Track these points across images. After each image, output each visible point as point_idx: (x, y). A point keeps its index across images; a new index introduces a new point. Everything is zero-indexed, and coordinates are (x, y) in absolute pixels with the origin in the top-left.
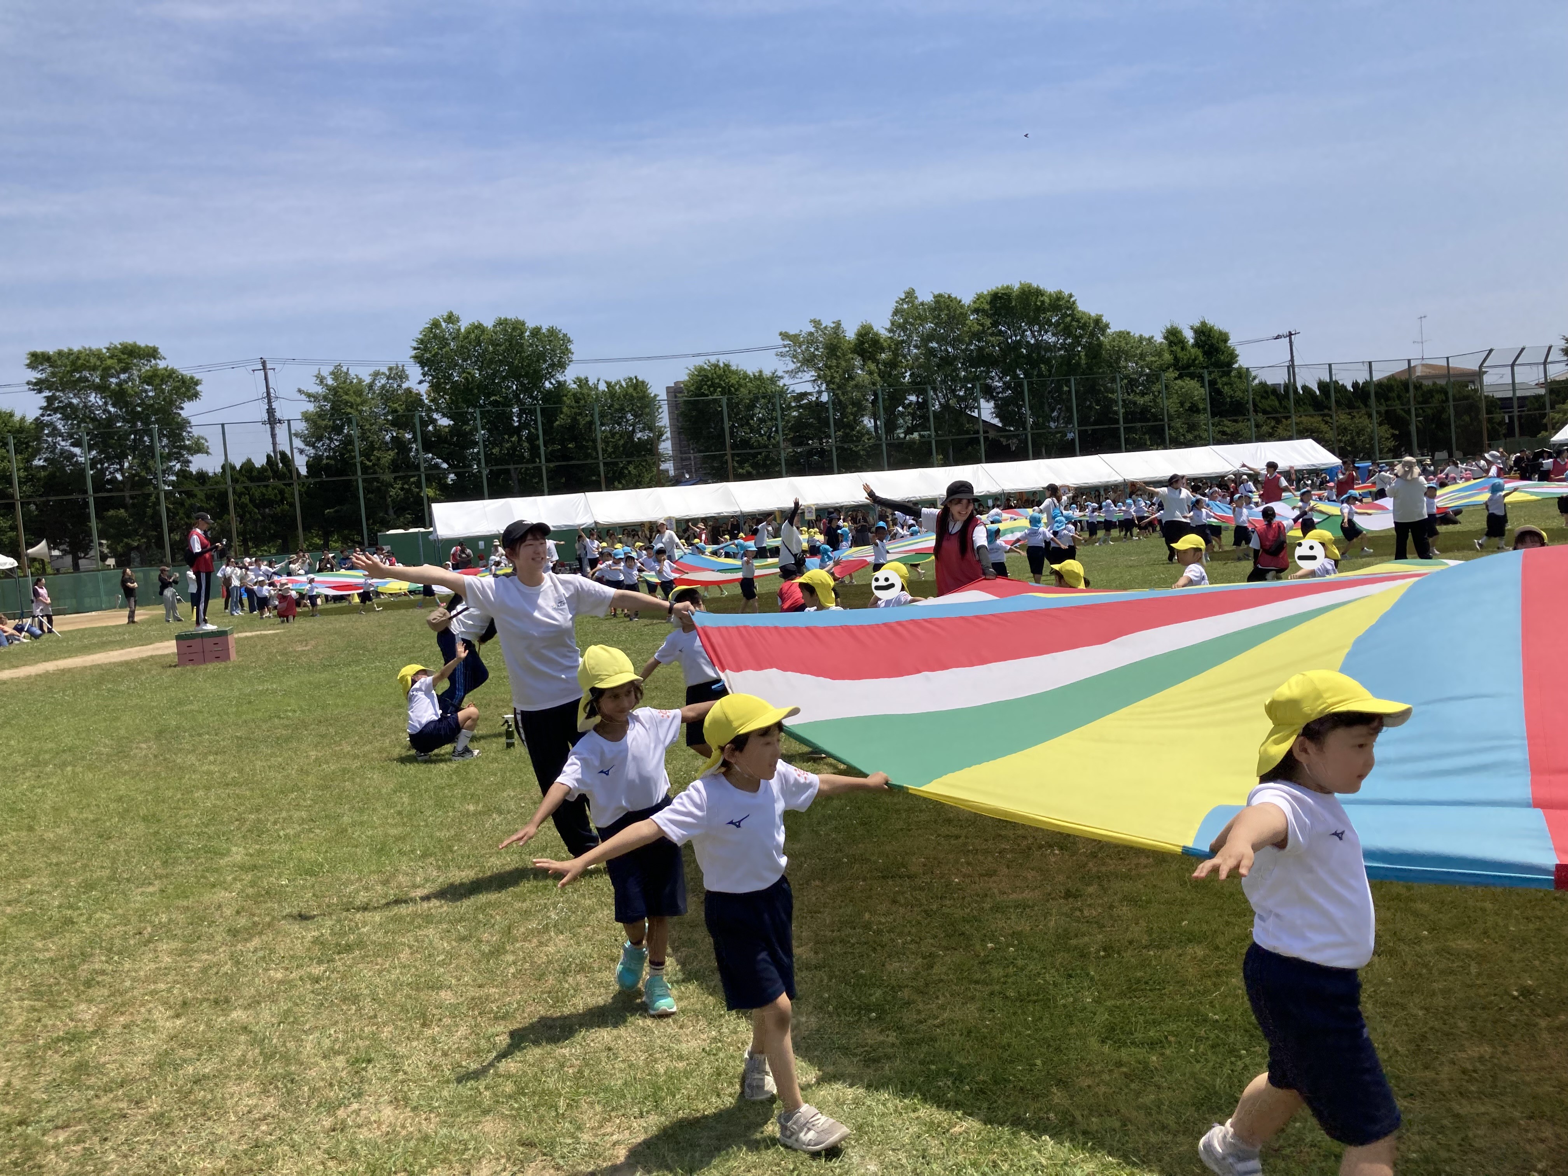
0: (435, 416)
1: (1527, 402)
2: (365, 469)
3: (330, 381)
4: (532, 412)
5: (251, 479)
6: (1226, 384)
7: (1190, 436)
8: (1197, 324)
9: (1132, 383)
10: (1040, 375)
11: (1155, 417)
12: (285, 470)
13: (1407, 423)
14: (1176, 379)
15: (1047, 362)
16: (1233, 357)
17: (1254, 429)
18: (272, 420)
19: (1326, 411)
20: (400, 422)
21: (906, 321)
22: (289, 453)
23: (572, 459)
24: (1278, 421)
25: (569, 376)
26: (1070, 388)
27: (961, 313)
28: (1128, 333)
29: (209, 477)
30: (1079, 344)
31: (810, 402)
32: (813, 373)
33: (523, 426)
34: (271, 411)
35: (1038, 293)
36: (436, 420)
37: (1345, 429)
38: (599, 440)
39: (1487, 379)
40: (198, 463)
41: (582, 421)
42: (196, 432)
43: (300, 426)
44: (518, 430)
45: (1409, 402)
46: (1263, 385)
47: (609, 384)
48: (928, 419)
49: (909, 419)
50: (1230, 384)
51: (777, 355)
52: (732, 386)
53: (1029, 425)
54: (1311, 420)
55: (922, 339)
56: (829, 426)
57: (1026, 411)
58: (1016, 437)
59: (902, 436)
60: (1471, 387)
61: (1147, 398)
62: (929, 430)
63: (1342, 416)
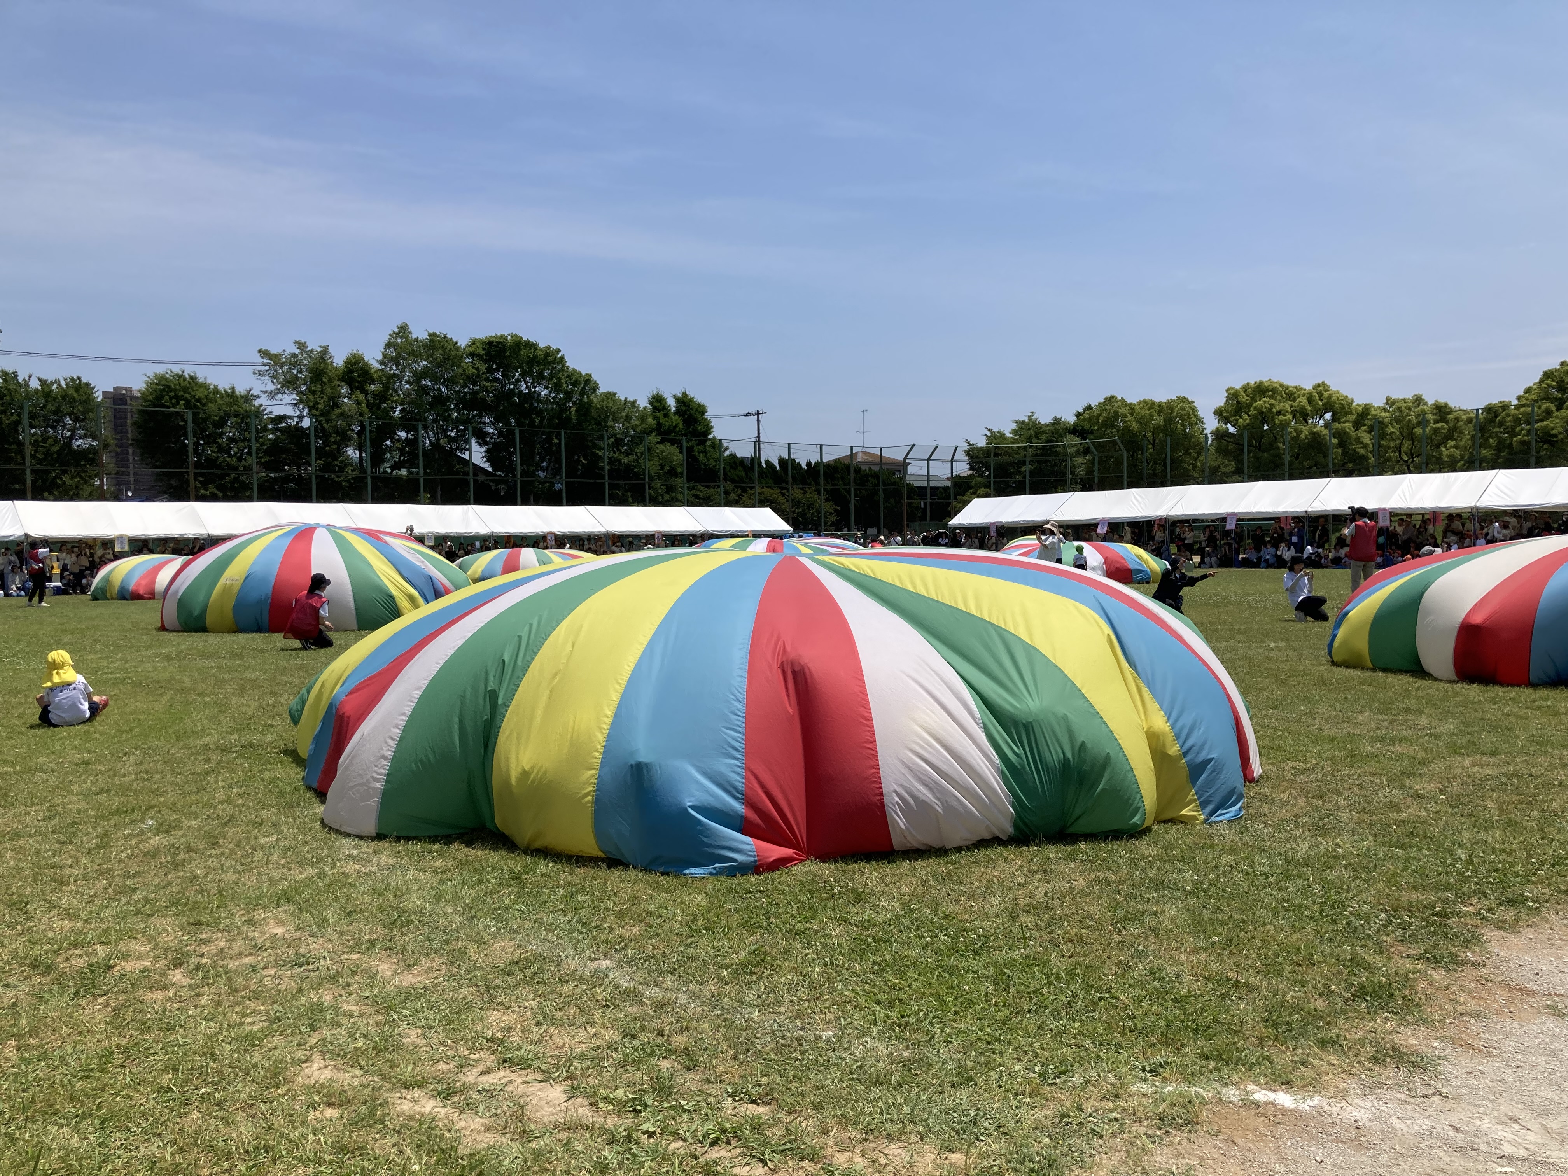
1: (938, 492)
6: (702, 452)
7: (667, 497)
8: (679, 394)
9: (618, 443)
10: (531, 425)
11: (637, 476)
13: (848, 501)
14: (658, 443)
15: (540, 413)
16: (709, 428)
17: (723, 496)
19: (784, 485)
21: (399, 355)
24: (744, 490)
26: (560, 440)
27: (456, 355)
28: (615, 395)
30: (570, 400)
31: (289, 427)
32: (294, 396)
37: (799, 502)
38: (27, 444)
39: (911, 470)
41: (6, 421)
45: (849, 484)
46: (733, 456)
48: (417, 456)
49: (397, 454)
50: (705, 452)
51: (254, 373)
52: (199, 400)
53: (519, 472)
54: (771, 491)
55: (415, 375)
56: (309, 453)
57: (517, 458)
58: (506, 482)
59: (389, 470)
60: (897, 475)
61: (631, 458)
62: (418, 467)
63: (797, 491)
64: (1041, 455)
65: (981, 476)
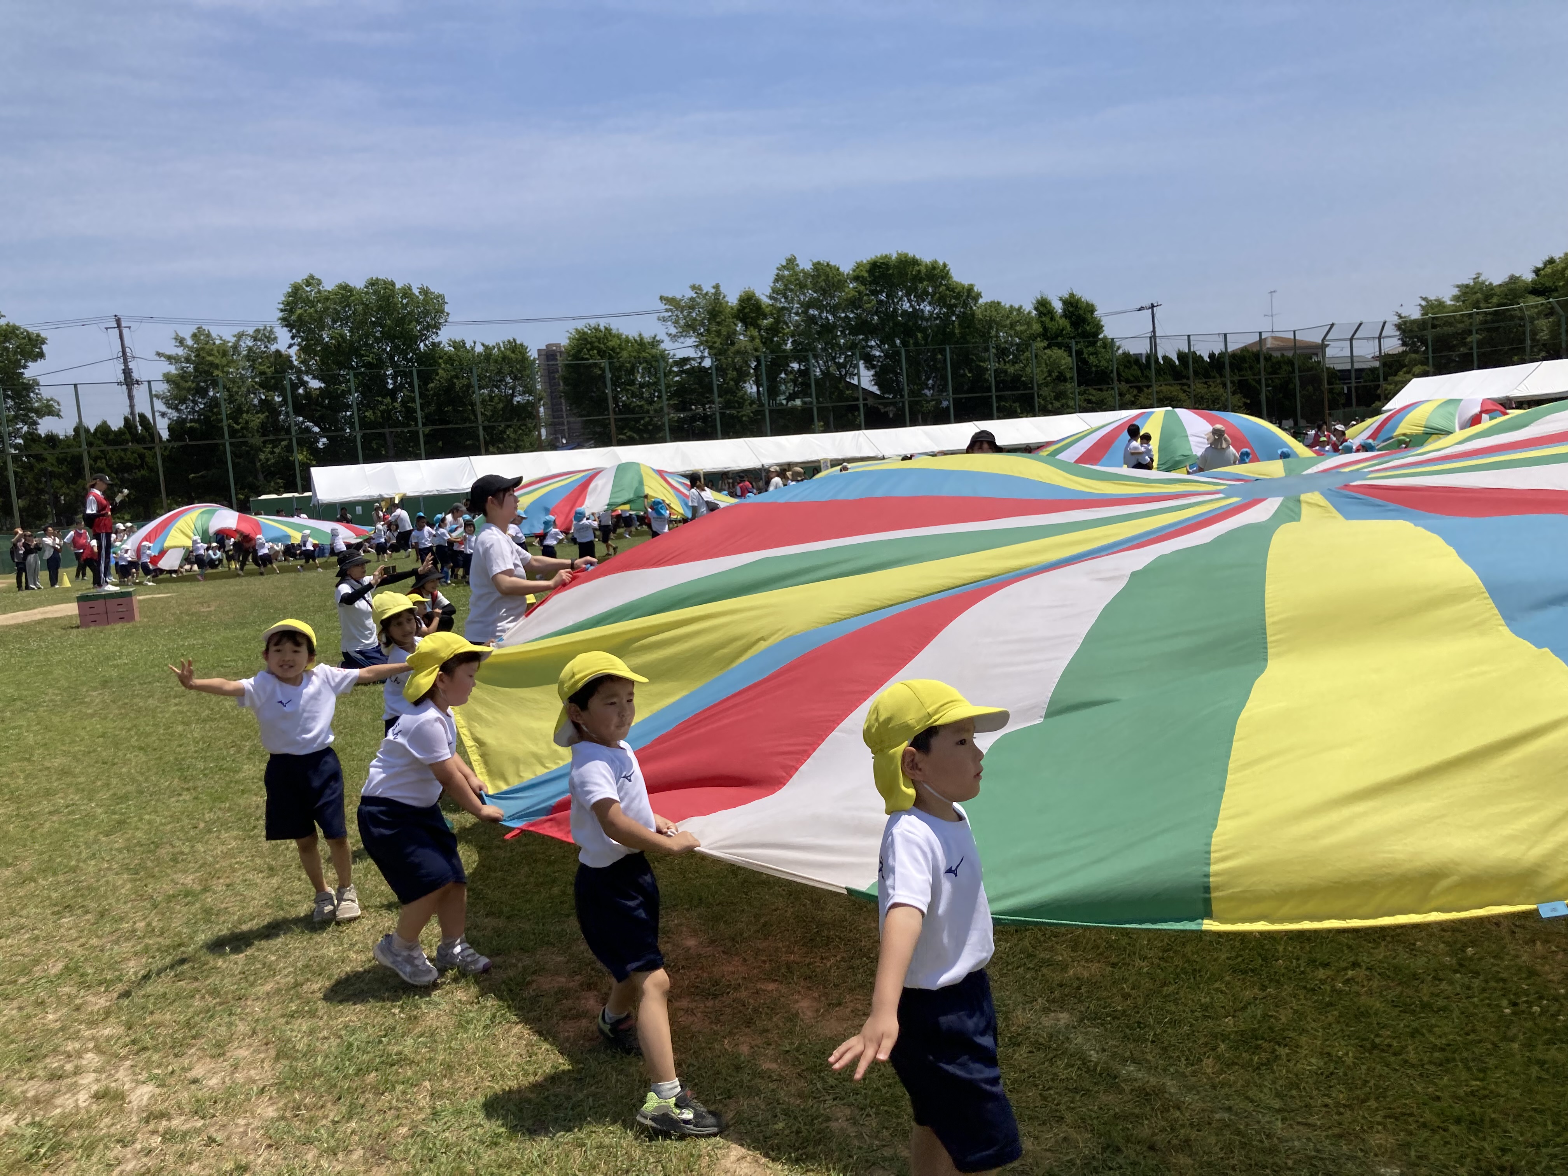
0: (306, 378)
1: (1364, 374)
2: (233, 433)
3: (190, 342)
4: (406, 375)
5: (108, 442)
6: (1092, 354)
7: (1057, 404)
8: (1066, 295)
9: (1002, 352)
10: (916, 344)
11: (1024, 384)
12: (144, 433)
13: (1258, 393)
14: (1045, 348)
15: (924, 330)
16: (1099, 328)
17: (1118, 397)
18: (129, 381)
19: (1184, 381)
20: (271, 383)
21: (786, 288)
22: (149, 416)
23: (448, 423)
24: (1140, 390)
25: (445, 337)
26: (945, 356)
27: (839, 281)
28: (999, 303)
29: (60, 441)
30: (953, 313)
31: (693, 368)
32: (694, 339)
33: (398, 388)
34: (127, 372)
35: (915, 262)
36: (307, 382)
37: (1202, 397)
38: (478, 404)
39: (1329, 352)
40: (46, 426)
41: (458, 384)
42: (46, 393)
43: (162, 388)
44: (393, 394)
45: (1259, 373)
46: (1126, 355)
47: (486, 347)
48: (809, 386)
49: (791, 385)
50: (1095, 353)
51: (659, 319)
52: (613, 349)
53: (906, 393)
54: (1172, 388)
55: (802, 306)
56: (711, 391)
57: (903, 379)
58: (894, 404)
59: (784, 402)
60: (1315, 359)
61: (1017, 366)
62: (811, 397)
63: (1199, 386)
64: (1493, 321)
65: (1416, 352)
